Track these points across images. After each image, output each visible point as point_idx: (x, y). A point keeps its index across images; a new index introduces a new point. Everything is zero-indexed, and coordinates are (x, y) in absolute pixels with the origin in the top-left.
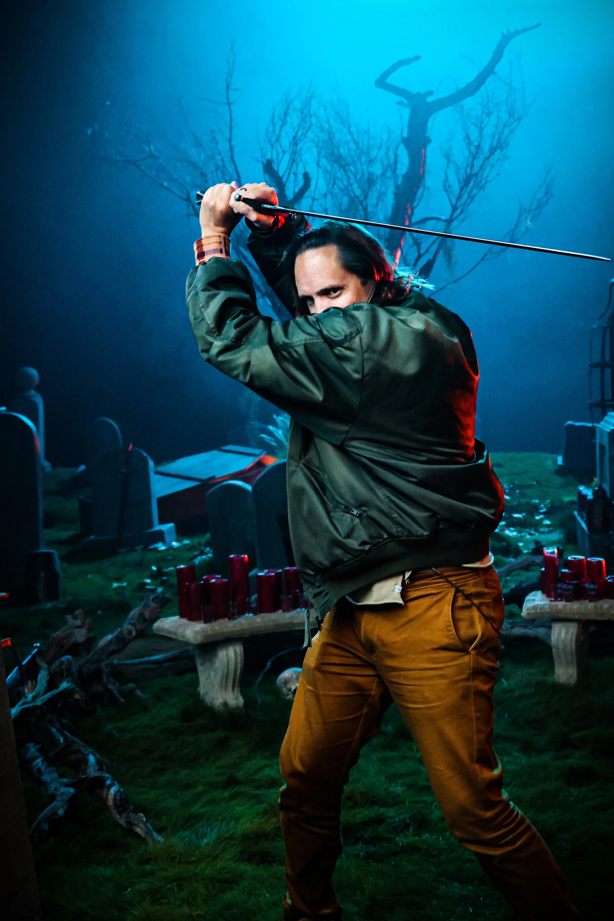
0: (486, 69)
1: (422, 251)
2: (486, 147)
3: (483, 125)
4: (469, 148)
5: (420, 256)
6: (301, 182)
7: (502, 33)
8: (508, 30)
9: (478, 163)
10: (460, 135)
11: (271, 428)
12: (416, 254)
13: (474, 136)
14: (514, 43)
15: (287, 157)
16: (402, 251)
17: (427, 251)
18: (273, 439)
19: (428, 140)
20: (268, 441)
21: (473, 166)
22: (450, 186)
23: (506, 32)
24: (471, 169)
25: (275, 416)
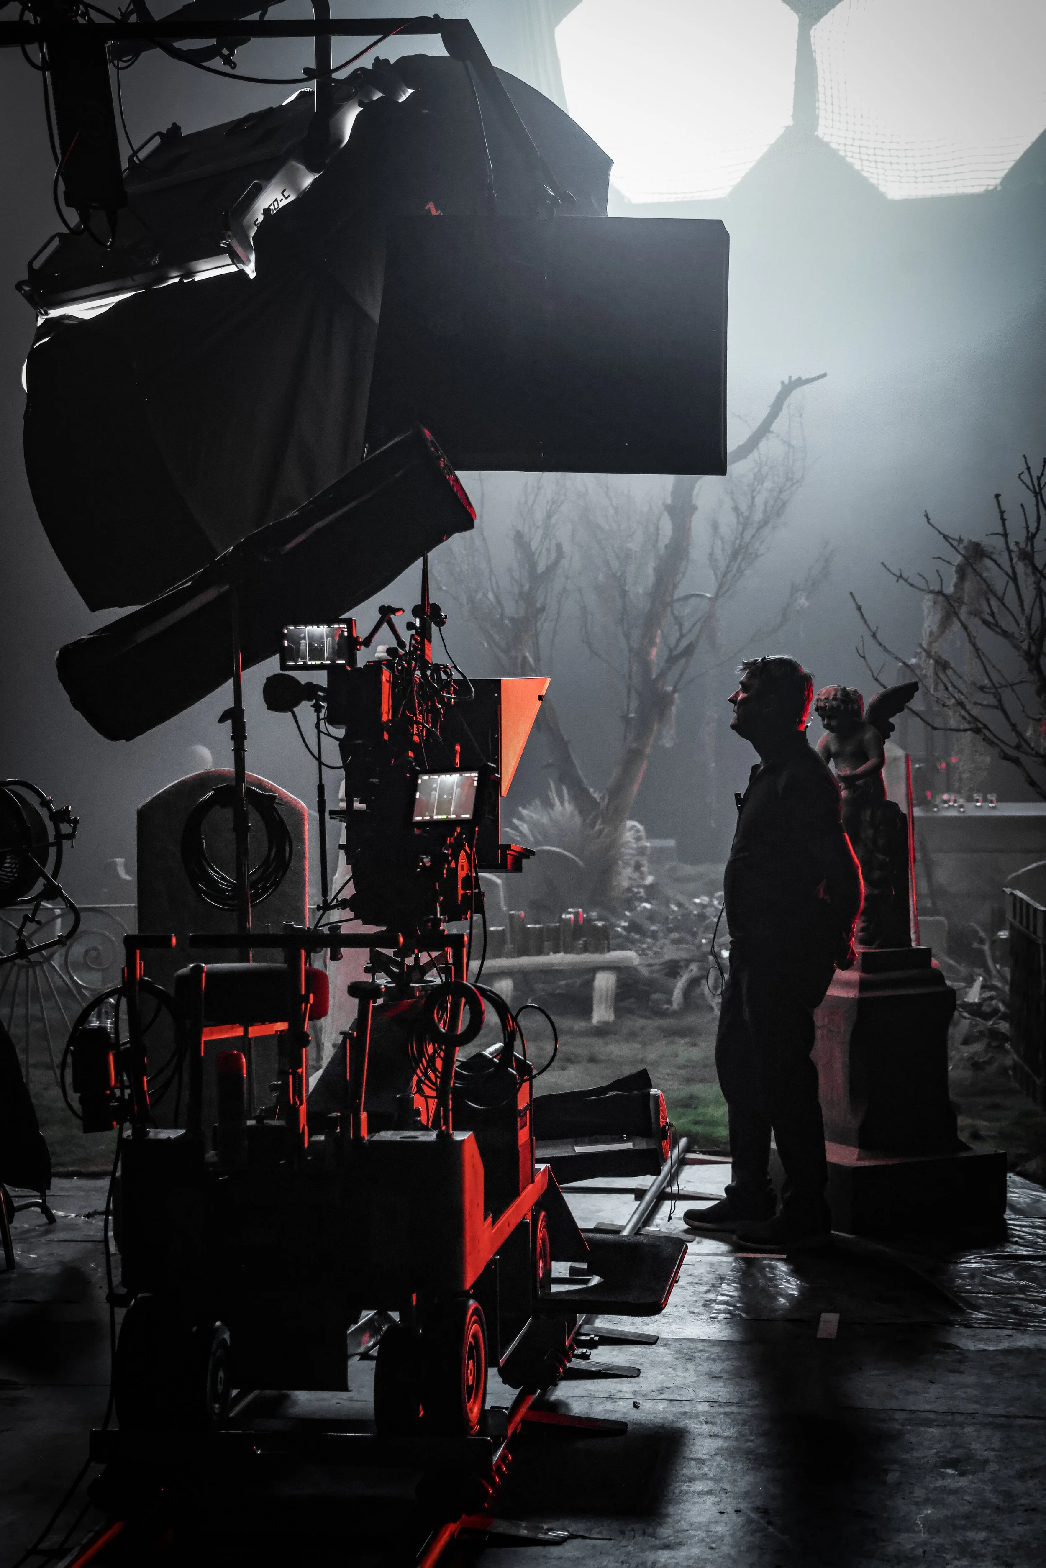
0: (759, 428)
1: (684, 632)
2: (758, 516)
3: (755, 494)
4: (738, 519)
5: (682, 636)
6: (554, 555)
7: (783, 383)
8: (790, 377)
9: (747, 537)
10: (728, 504)
11: (516, 821)
12: (678, 634)
13: (743, 507)
14: (797, 393)
15: (540, 532)
16: (662, 631)
17: (690, 631)
18: (518, 834)
19: (695, 508)
20: (513, 836)
21: (742, 538)
22: (716, 560)
23: (786, 382)
24: (741, 541)
25: (520, 809)
